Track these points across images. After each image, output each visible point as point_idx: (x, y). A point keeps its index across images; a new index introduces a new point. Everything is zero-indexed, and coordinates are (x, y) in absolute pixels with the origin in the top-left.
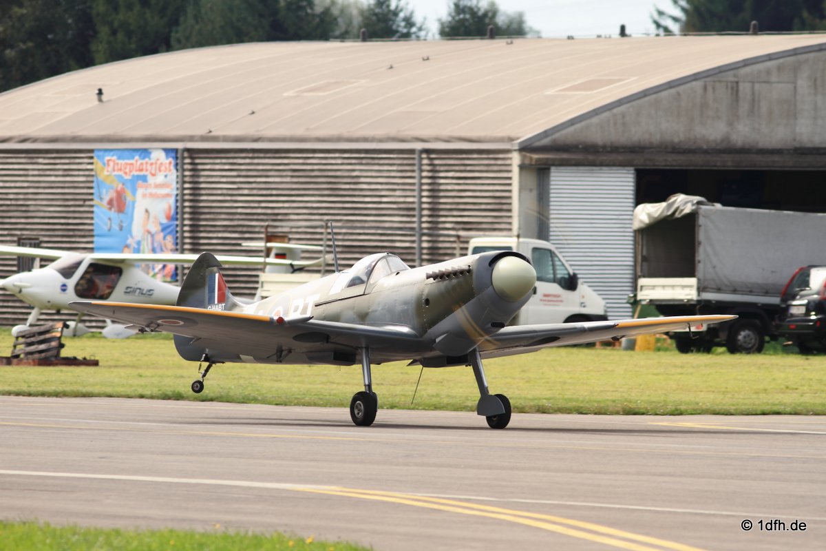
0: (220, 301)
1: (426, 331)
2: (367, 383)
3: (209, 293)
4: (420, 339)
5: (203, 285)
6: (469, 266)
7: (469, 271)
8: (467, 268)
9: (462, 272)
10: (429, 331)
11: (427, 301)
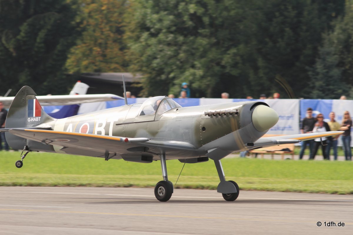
0: (37, 115)
1: (202, 146)
2: (165, 175)
3: (29, 110)
4: (196, 150)
5: (24, 105)
6: (237, 110)
7: (237, 113)
8: (235, 111)
9: (231, 114)
10: (204, 146)
11: (204, 129)
